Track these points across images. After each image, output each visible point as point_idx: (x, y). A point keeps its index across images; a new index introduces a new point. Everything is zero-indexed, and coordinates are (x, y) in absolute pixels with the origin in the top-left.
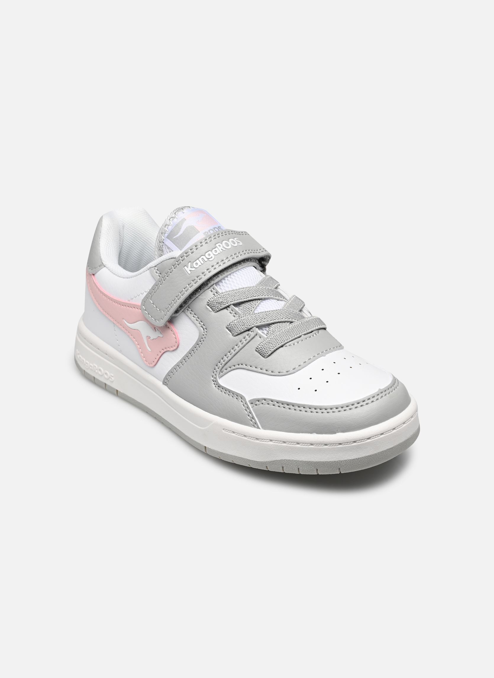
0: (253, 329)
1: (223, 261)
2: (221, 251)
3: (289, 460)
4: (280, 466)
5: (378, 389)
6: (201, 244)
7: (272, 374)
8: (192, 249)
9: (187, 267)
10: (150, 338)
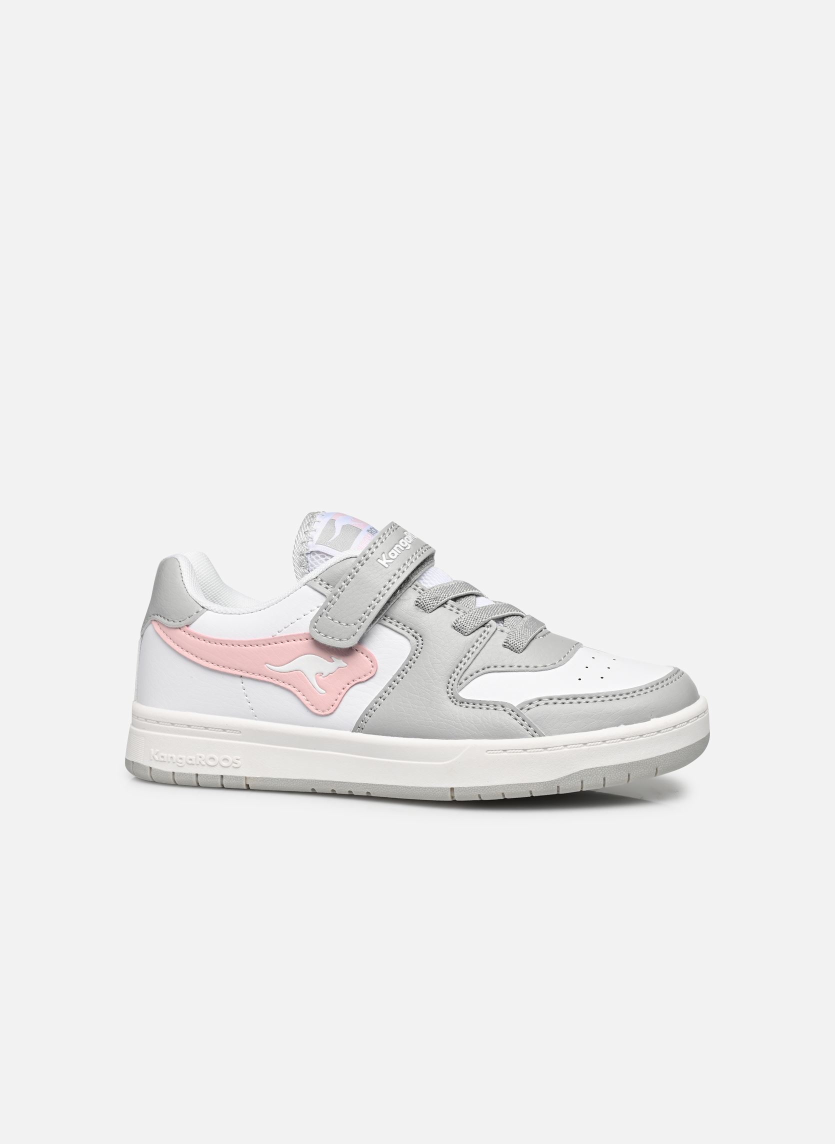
0: (490, 622)
3: (592, 769)
4: (578, 780)
7: (536, 669)
8: (366, 555)
9: (382, 560)
10: (323, 674)
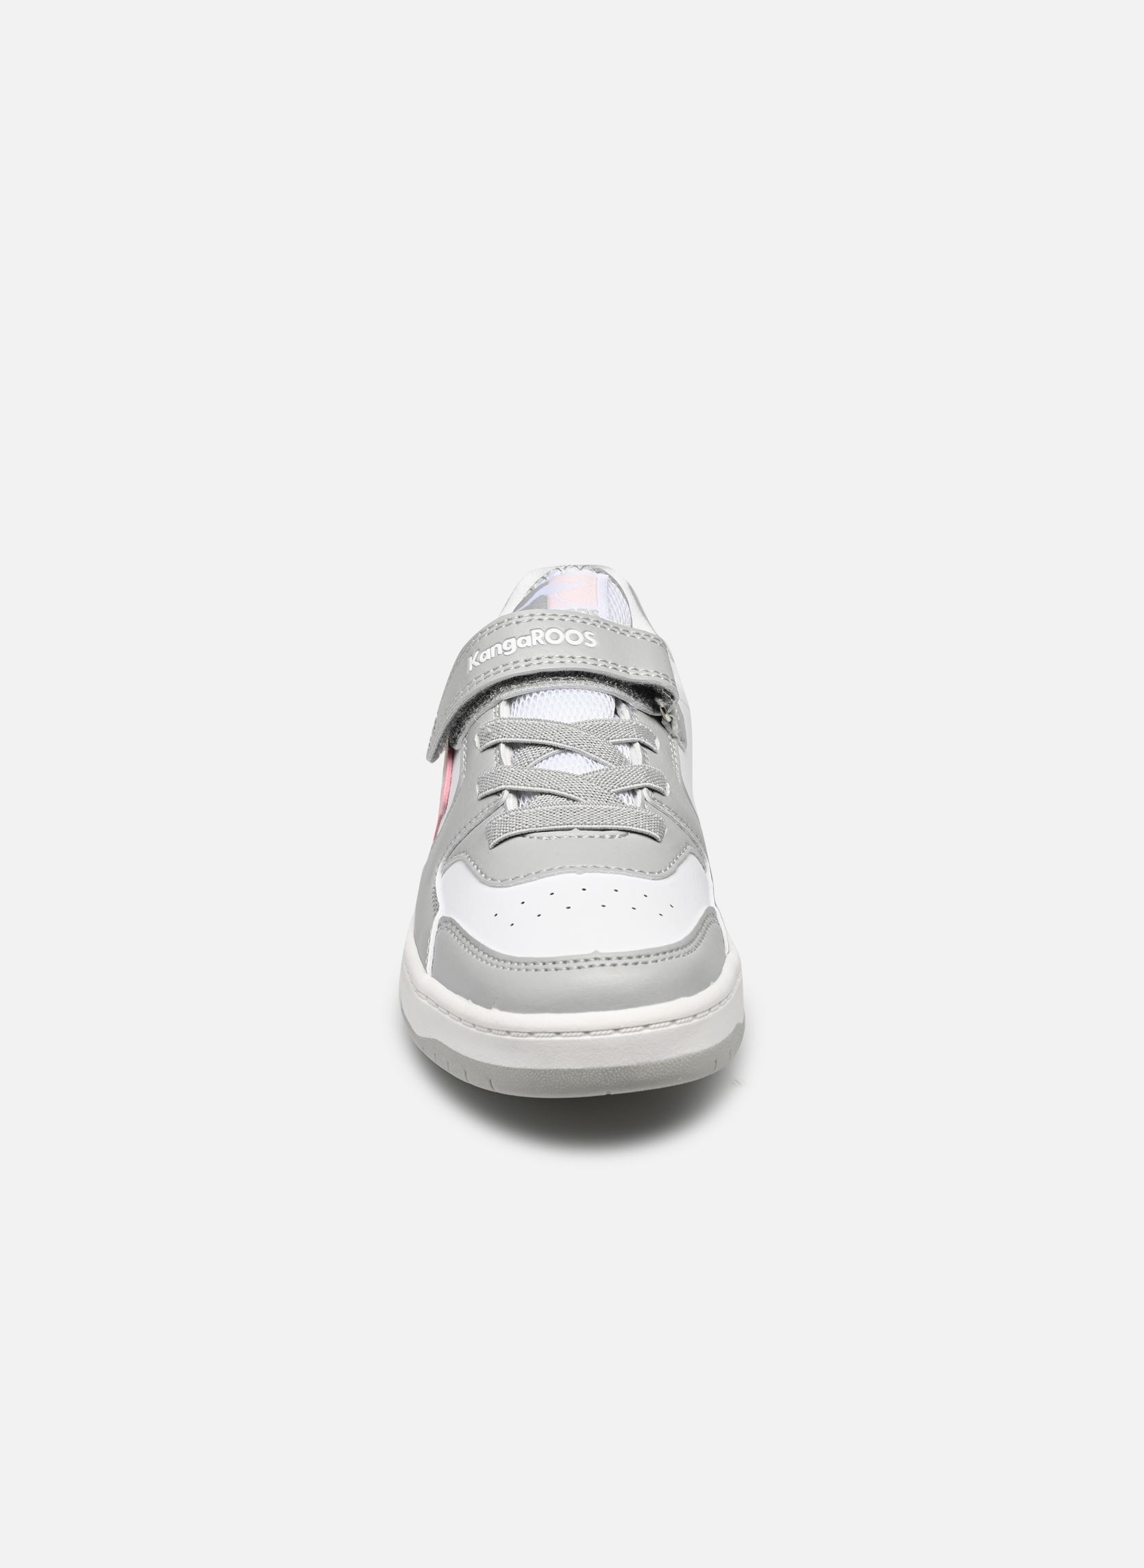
0: (504, 792)
1: (561, 657)
2: (535, 643)
5: (593, 951)
6: (541, 617)
